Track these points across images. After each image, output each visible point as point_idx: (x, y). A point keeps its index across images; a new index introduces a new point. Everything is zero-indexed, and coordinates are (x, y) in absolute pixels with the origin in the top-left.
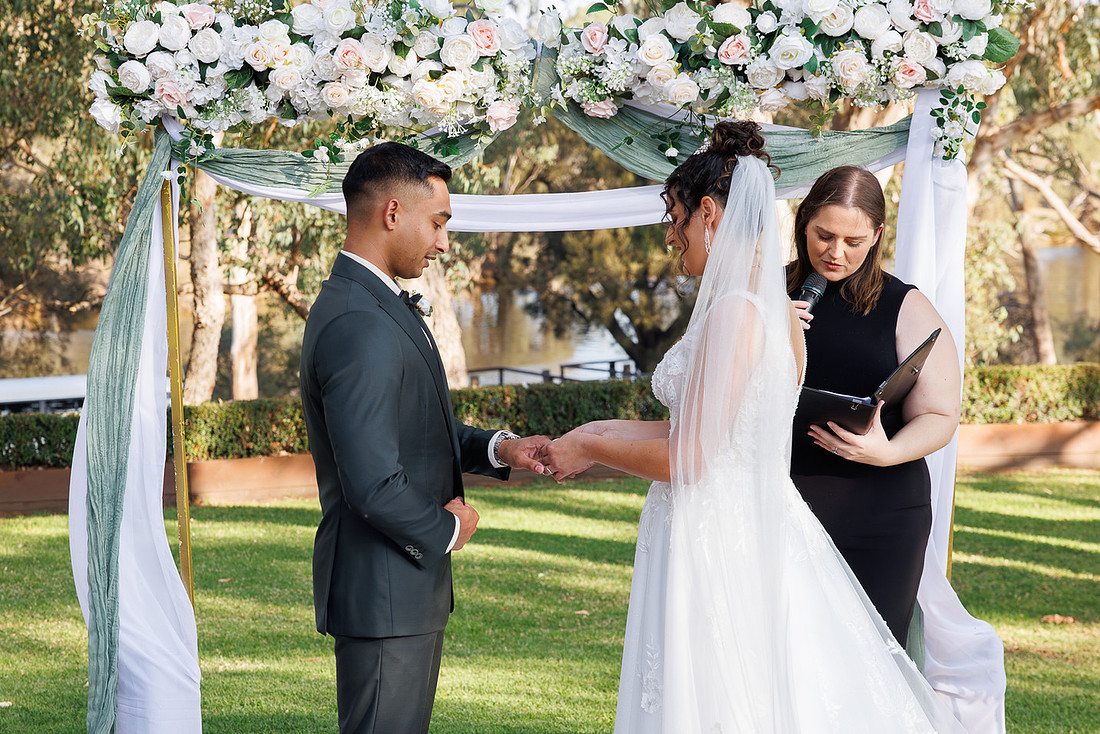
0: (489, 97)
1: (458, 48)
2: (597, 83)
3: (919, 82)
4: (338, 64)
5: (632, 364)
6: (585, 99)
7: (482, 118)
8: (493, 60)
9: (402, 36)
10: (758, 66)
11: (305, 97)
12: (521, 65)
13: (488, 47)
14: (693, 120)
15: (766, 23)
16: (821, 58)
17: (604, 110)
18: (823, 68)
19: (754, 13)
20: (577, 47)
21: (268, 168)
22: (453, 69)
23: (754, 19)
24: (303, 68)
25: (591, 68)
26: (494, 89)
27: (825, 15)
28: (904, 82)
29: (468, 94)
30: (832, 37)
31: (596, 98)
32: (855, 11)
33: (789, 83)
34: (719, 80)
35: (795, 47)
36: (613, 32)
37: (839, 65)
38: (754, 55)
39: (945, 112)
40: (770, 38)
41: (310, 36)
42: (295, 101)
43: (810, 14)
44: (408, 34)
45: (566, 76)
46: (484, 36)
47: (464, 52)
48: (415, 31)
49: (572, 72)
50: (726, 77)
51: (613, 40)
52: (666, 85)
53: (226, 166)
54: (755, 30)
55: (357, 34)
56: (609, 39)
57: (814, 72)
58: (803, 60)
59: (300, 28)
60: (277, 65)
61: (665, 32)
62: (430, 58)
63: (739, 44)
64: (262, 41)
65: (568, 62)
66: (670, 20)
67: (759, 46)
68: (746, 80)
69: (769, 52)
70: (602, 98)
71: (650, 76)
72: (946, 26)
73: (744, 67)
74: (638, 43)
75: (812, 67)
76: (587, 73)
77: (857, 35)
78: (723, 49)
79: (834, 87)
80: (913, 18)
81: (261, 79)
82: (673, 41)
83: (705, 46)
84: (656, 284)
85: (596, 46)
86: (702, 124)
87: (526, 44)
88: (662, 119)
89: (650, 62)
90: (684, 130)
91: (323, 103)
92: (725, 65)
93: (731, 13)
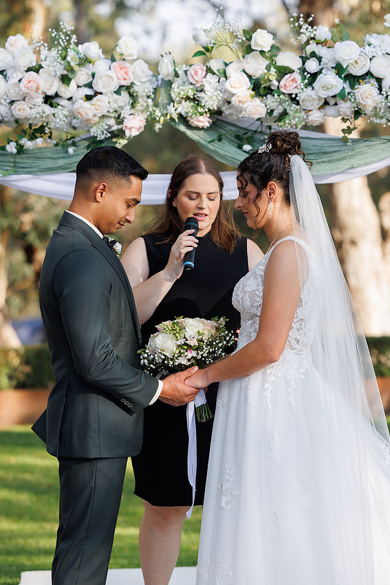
0: (125, 113)
1: (105, 79)
2: (198, 104)
4: (23, 89)
6: (190, 114)
7: (120, 127)
8: (128, 88)
9: (67, 71)
10: (306, 94)
12: (147, 91)
13: (125, 79)
14: (263, 129)
15: (312, 66)
16: (348, 90)
17: (203, 122)
18: (349, 96)
19: (304, 60)
20: (185, 80)
22: (101, 93)
23: (304, 63)
25: (194, 94)
26: (129, 107)
27: (351, 61)
29: (111, 111)
30: (355, 77)
31: (198, 114)
32: (371, 59)
33: (327, 107)
34: (280, 103)
35: (331, 82)
36: (209, 70)
37: (359, 94)
38: (303, 87)
40: (314, 76)
41: (3, 71)
43: (340, 61)
44: (72, 70)
45: (178, 99)
46: (122, 72)
47: (109, 82)
48: (76, 68)
49: (181, 96)
50: (285, 101)
51: (209, 75)
52: (245, 106)
54: (303, 70)
55: (37, 69)
56: (206, 75)
57: (343, 99)
58: (337, 91)
61: (244, 71)
62: (86, 86)
63: (293, 80)
65: (178, 90)
66: (247, 63)
67: (306, 81)
68: (298, 103)
69: (314, 85)
70: (201, 114)
71: (233, 100)
73: (296, 95)
74: (226, 78)
75: (342, 96)
76: (192, 97)
77: (372, 76)
78: (283, 82)
79: (357, 109)
82: (250, 77)
83: (270, 81)
85: (197, 79)
86: (268, 131)
87: (150, 78)
88: (242, 128)
89: (233, 91)
90: (257, 136)
91: (12, 115)
92: (284, 94)
93: (288, 59)
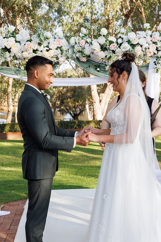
0: (59, 56)
1: (53, 44)
2: (83, 54)
3: (152, 55)
4: (26, 47)
5: (73, 119)
6: (80, 57)
7: (58, 61)
8: (60, 48)
9: (40, 41)
10: (118, 50)
11: (19, 55)
12: (66, 49)
13: (59, 45)
14: (103, 63)
15: (120, 41)
16: (131, 49)
17: (84, 59)
18: (132, 51)
20: (79, 45)
21: (11, 71)
22: (51, 49)
23: (117, 40)
24: (18, 48)
26: (60, 54)
27: (133, 39)
28: (149, 55)
29: (55, 55)
30: (134, 45)
31: (82, 57)
32: (139, 39)
34: (109, 53)
35: (126, 46)
36: (87, 42)
37: (136, 50)
38: (117, 47)
39: (157, 62)
40: (121, 44)
41: (20, 41)
42: (17, 56)
43: (130, 39)
44: (42, 41)
46: (58, 42)
47: (54, 45)
49: (77, 51)
50: (111, 53)
52: (98, 54)
53: (2, 70)
54: (117, 43)
55: (30, 41)
56: (86, 43)
57: (130, 52)
58: (127, 49)
59: (18, 40)
60: (12, 47)
61: (98, 42)
62: (46, 47)
63: (114, 46)
64: (9, 41)
65: (77, 48)
66: (99, 40)
69: (120, 47)
70: (84, 57)
71: (95, 52)
72: (158, 43)
73: (115, 50)
74: (92, 45)
76: (81, 51)
77: (139, 44)
78: (110, 46)
80: (151, 41)
81: (9, 50)
82: (100, 44)
83: (107, 45)
84: (76, 107)
85: (83, 45)
86: (105, 63)
87: (67, 45)
88: (96, 62)
89: (95, 49)
90: (101, 65)
91: (23, 56)
92: (111, 50)
93: (112, 38)
